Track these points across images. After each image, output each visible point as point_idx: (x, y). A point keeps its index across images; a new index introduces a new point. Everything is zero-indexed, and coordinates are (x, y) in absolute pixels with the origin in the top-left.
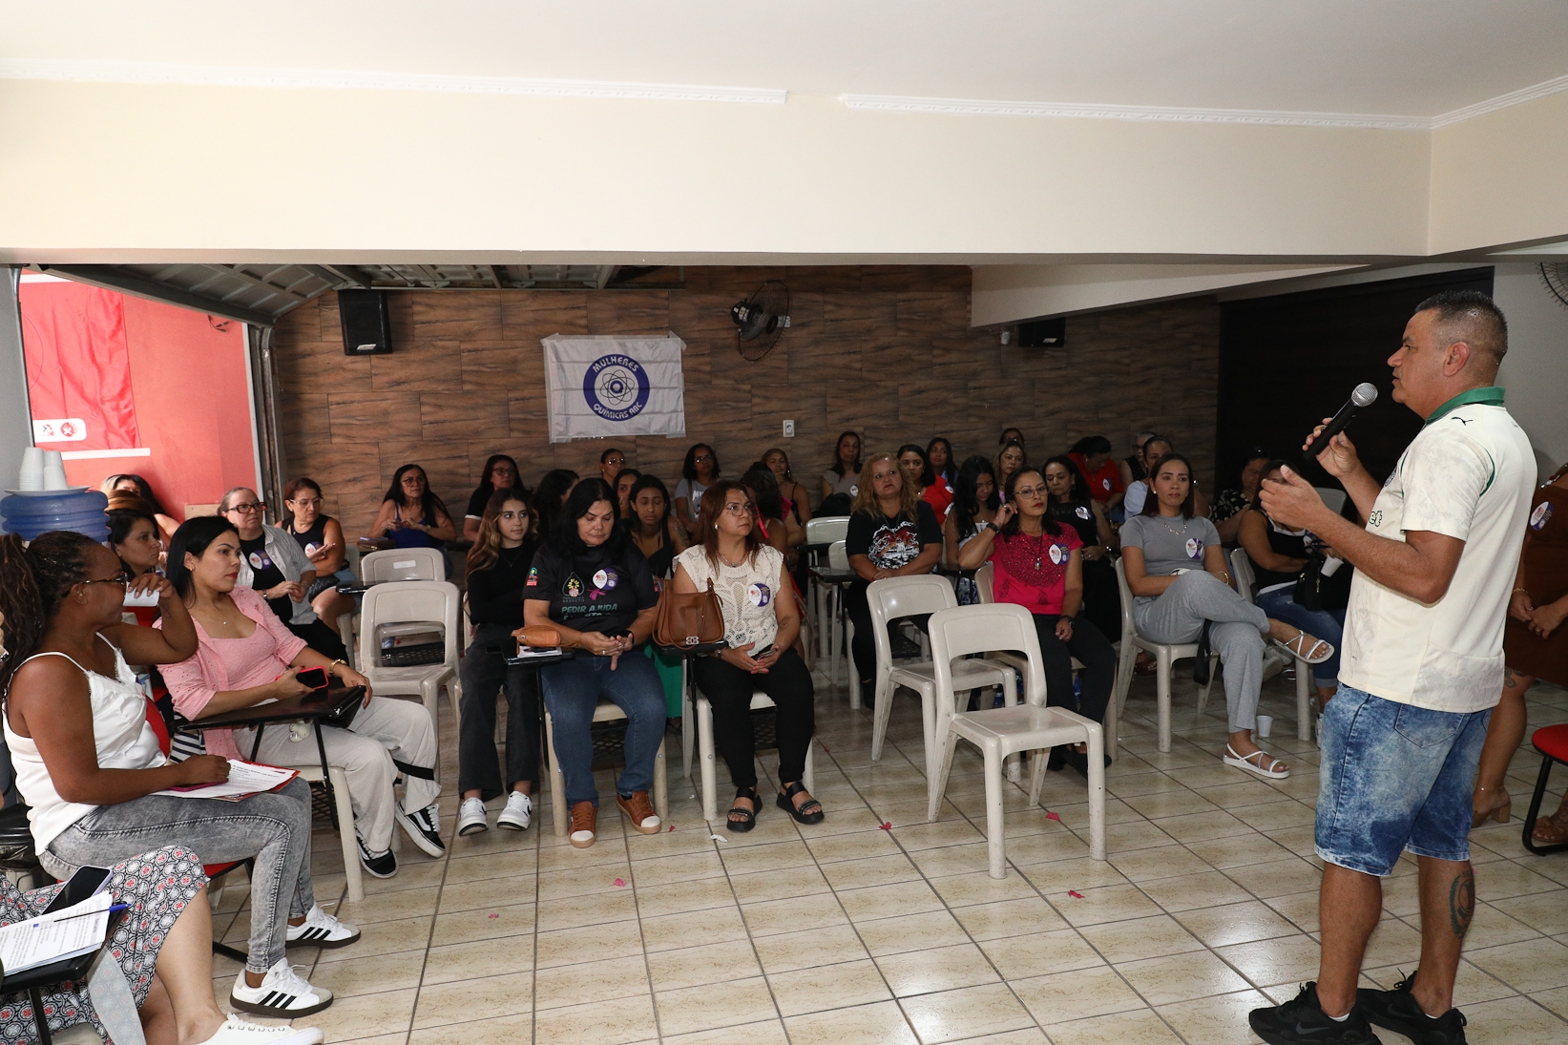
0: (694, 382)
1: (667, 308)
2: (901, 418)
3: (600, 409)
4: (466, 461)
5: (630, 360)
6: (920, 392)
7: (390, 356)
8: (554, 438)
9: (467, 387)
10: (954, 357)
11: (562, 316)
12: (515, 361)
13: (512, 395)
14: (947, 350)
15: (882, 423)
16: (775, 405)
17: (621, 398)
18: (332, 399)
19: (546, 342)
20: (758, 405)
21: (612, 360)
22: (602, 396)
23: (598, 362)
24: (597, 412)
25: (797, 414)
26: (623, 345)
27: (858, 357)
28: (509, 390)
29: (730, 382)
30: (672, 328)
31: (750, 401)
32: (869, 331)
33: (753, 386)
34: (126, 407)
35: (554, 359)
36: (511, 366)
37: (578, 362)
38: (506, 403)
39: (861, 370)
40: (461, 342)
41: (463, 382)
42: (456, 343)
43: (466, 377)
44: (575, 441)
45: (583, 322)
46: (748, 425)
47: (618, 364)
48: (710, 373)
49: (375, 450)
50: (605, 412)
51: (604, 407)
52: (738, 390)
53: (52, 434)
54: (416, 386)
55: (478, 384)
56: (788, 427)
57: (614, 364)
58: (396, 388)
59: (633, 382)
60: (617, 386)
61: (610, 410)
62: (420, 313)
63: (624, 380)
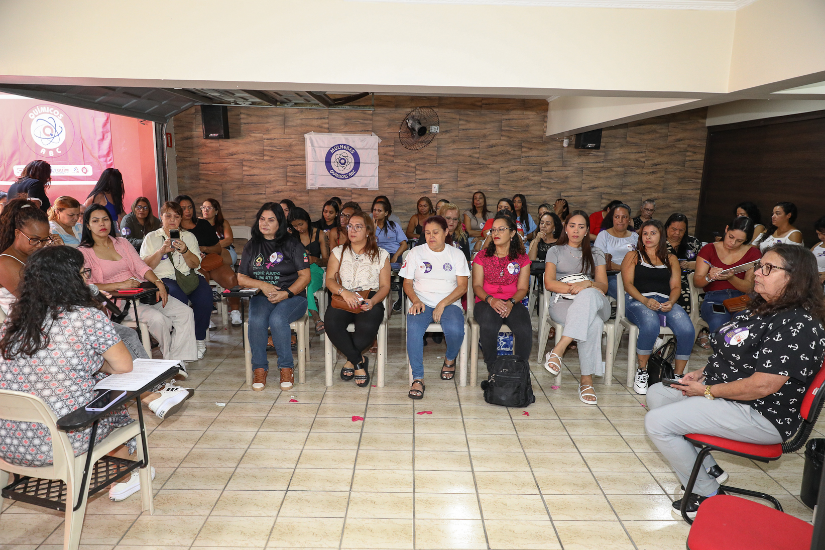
0: (384, 159)
1: (371, 120)
2: (501, 186)
3: (333, 172)
4: (264, 196)
5: (350, 147)
6: (512, 172)
7: (228, 140)
8: (309, 187)
9: (266, 158)
10: (534, 153)
11: (316, 123)
12: (290, 146)
13: (288, 163)
14: (530, 149)
15: (488, 188)
16: (428, 175)
17: (344, 167)
18: (200, 161)
19: (307, 136)
20: (419, 175)
21: (341, 147)
22: (334, 165)
23: (333, 147)
24: (332, 174)
25: (441, 181)
26: (346, 139)
27: (478, 151)
28: (287, 160)
29: (404, 161)
30: (374, 131)
31: (415, 173)
32: (485, 136)
33: (417, 165)
34: (110, 160)
35: (310, 145)
36: (289, 148)
37: (323, 147)
38: (285, 167)
39: (479, 158)
40: (264, 134)
41: (264, 155)
42: (261, 135)
43: (265, 153)
44: (319, 189)
45: (327, 126)
46: (413, 185)
47: (344, 149)
48: (394, 156)
49: (220, 188)
50: (336, 174)
51: (336, 172)
52: (408, 166)
53: (78, 172)
54: (241, 156)
55: (271, 156)
56: (435, 188)
57: (342, 149)
58: (231, 157)
59: (351, 159)
60: (343, 161)
61: (338, 174)
62: (243, 118)
63: (347, 158)
